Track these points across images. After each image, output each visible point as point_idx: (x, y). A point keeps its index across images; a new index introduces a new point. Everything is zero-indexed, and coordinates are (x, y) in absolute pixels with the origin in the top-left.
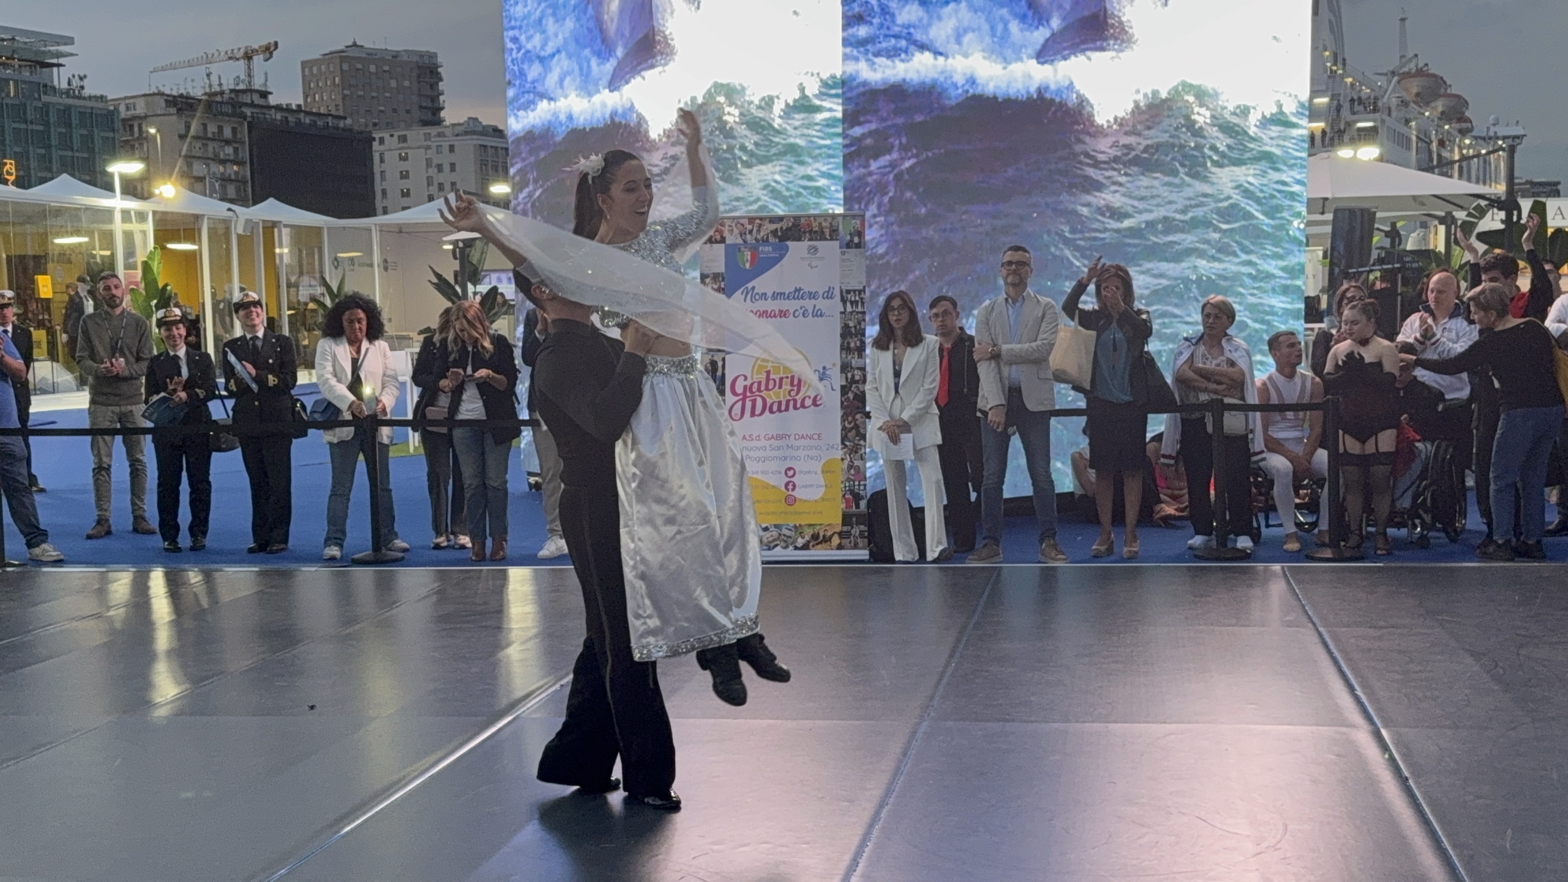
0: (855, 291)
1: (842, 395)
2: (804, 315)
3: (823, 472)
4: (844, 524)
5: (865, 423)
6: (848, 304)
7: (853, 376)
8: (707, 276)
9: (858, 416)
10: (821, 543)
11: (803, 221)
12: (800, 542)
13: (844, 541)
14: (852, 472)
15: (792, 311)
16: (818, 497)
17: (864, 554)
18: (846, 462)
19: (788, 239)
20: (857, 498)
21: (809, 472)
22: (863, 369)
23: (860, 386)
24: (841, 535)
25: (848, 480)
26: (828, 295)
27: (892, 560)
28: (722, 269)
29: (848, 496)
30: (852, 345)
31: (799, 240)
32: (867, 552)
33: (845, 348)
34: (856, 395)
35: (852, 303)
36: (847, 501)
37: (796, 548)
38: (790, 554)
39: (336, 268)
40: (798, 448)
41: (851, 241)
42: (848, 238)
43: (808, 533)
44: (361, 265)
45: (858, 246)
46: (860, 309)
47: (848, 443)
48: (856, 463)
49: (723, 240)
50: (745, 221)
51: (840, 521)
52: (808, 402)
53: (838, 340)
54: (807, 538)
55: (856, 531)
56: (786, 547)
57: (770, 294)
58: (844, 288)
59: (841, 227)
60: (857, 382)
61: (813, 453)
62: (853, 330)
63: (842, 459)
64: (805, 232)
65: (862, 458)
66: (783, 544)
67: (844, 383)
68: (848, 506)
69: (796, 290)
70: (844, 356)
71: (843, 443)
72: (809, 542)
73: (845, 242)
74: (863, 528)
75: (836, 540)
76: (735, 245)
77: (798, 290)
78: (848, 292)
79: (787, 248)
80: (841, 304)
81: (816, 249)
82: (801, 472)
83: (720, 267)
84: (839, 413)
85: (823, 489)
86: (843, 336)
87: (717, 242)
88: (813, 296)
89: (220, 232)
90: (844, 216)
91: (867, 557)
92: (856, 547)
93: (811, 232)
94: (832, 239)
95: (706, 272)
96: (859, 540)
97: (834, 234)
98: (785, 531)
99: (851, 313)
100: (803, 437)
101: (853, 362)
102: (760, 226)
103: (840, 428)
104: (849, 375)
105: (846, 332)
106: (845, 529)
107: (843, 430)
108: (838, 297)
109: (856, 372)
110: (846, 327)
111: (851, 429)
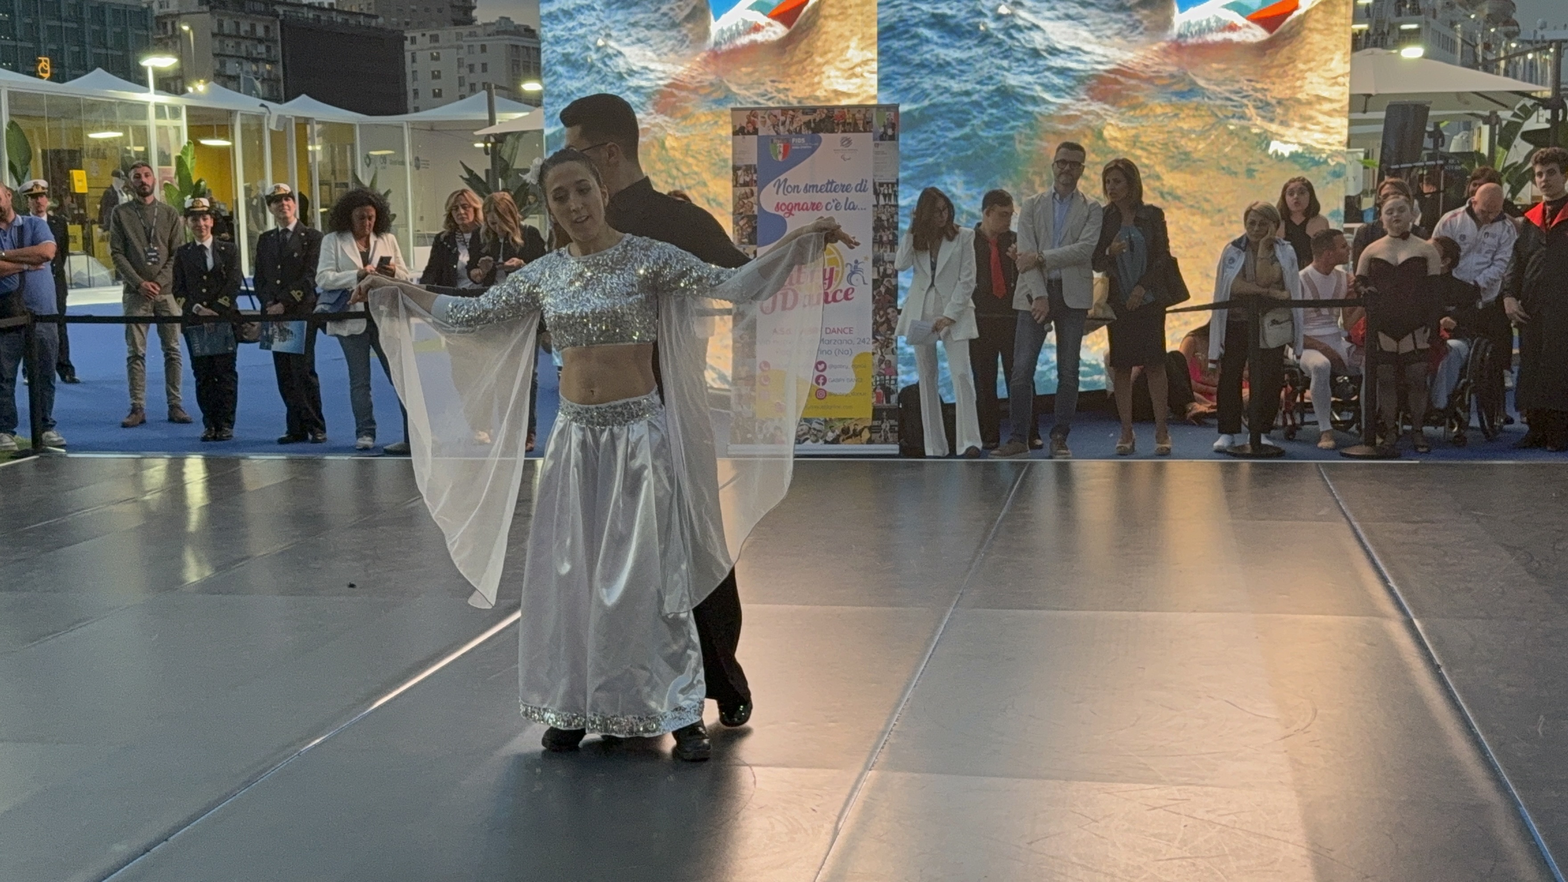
0: (888, 184)
1: (874, 289)
2: (836, 207)
3: (853, 366)
4: (875, 418)
5: (895, 317)
6: (881, 197)
7: (885, 270)
8: (739, 168)
9: (890, 310)
10: (850, 437)
11: (836, 112)
12: (830, 436)
14: (883, 366)
15: (824, 205)
16: (848, 392)
17: (894, 449)
18: (878, 357)
19: (821, 131)
20: (888, 392)
21: (841, 366)
23: (892, 280)
24: (871, 429)
25: (879, 374)
26: (861, 188)
27: (922, 455)
28: (753, 160)
29: (879, 390)
30: (885, 239)
31: (833, 131)
32: (897, 447)
33: (878, 242)
34: (888, 290)
35: (885, 196)
36: (878, 395)
37: (826, 442)
38: (820, 448)
39: (368, 165)
40: (830, 342)
41: (885, 133)
42: (882, 130)
43: (839, 426)
44: (393, 163)
45: (893, 138)
46: (893, 202)
47: (879, 338)
48: (887, 357)
49: (756, 132)
50: (778, 113)
51: (870, 415)
52: (840, 296)
53: (871, 233)
54: (838, 432)
55: (886, 425)
56: (816, 441)
57: (802, 187)
58: (877, 181)
59: (875, 119)
60: (889, 276)
61: (845, 347)
62: (886, 223)
63: (873, 354)
64: (838, 124)
65: (893, 352)
66: (813, 438)
67: (876, 277)
68: (878, 401)
69: (829, 183)
70: (876, 249)
71: (874, 337)
72: (839, 436)
73: (878, 134)
74: (893, 422)
75: (866, 435)
76: (768, 136)
77: (831, 183)
78: (881, 185)
79: (820, 140)
80: (873, 197)
81: (849, 142)
82: (832, 366)
83: (753, 159)
84: (870, 307)
85: (854, 384)
86: (876, 229)
87: (749, 133)
88: (845, 188)
89: (253, 128)
90: (878, 107)
91: (897, 452)
92: (886, 441)
93: (844, 124)
94: (865, 131)
95: (739, 164)
96: (889, 435)
97: (867, 125)
98: (815, 425)
99: (884, 206)
100: (834, 331)
101: (885, 256)
102: (793, 117)
103: (871, 321)
104: (882, 269)
105: (878, 226)
106: (876, 423)
107: (874, 324)
108: (871, 190)
109: (888, 266)
110: (878, 220)
111: (883, 323)
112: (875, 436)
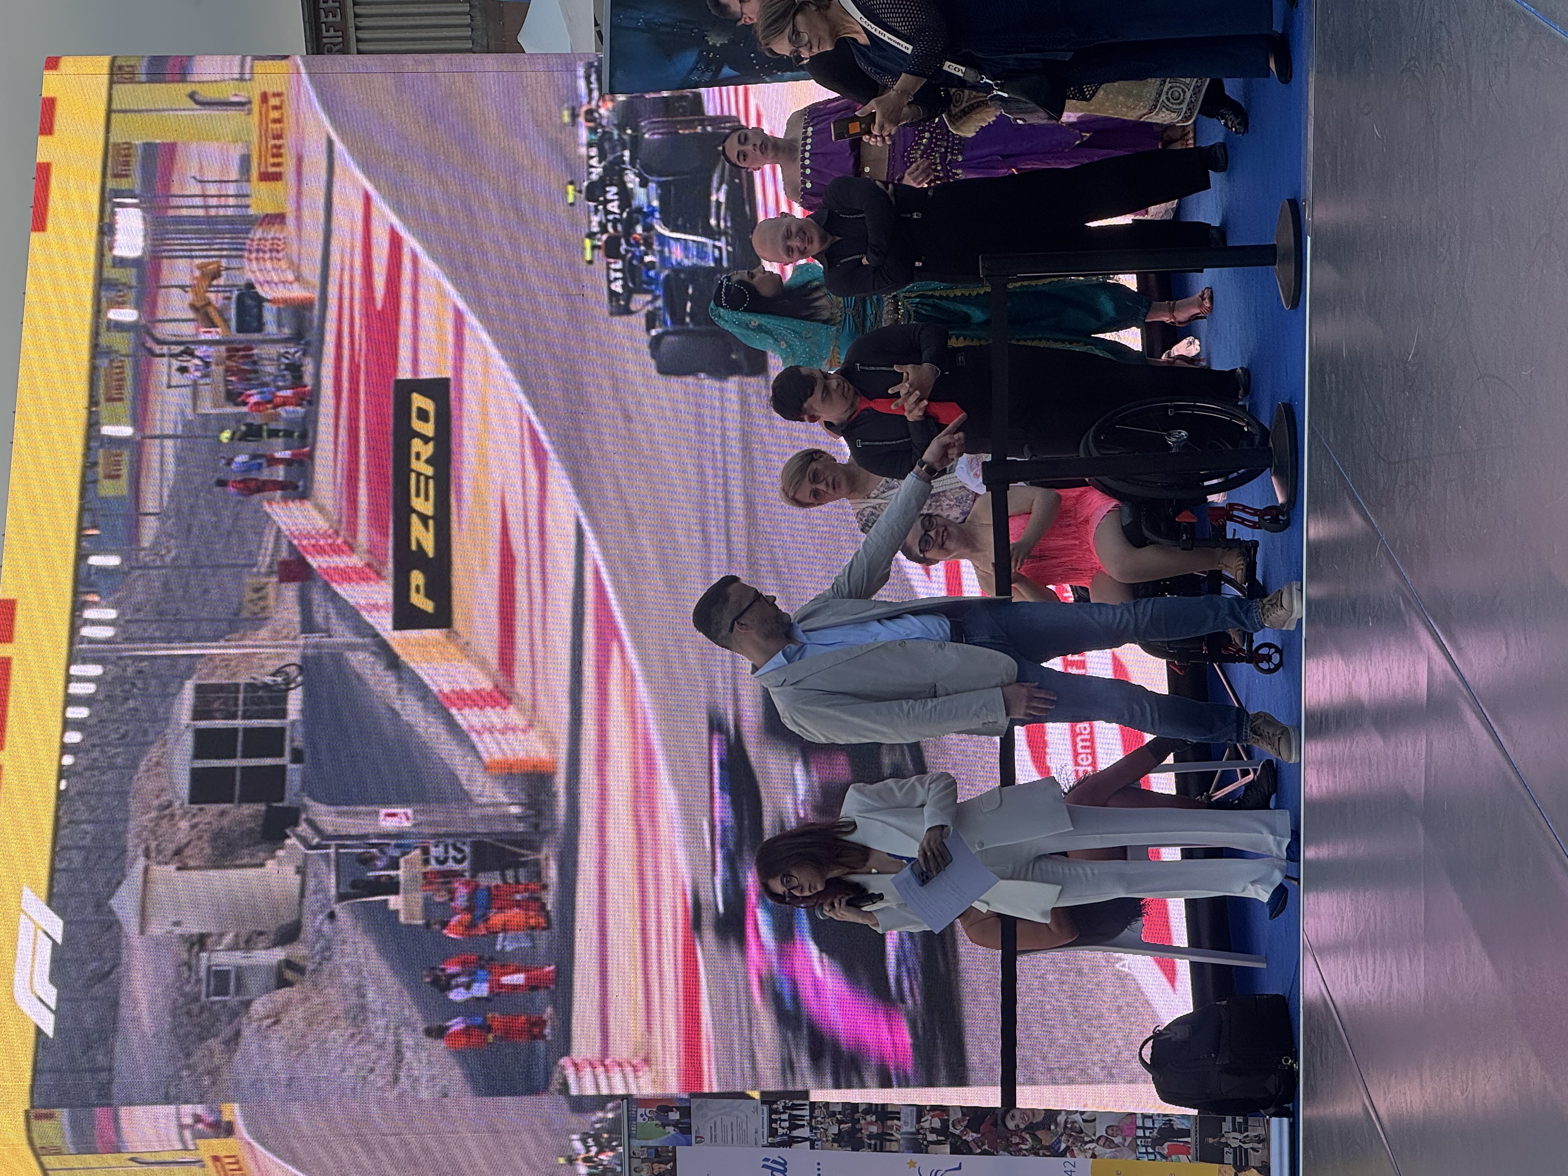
0: (772, 1121)
1: (970, 1152)
4: (1218, 1159)
5: (1023, 1111)
6: (795, 1133)
7: (933, 1130)
9: (1011, 1125)
13: (1252, 1163)
14: (1117, 1140)
17: (1278, 1127)
18: (1099, 1150)
22: (920, 1111)
23: (954, 1116)
24: (1241, 1165)
25: (1134, 1147)
26: (779, 1169)
29: (1165, 1149)
30: (874, 1129)
32: (1274, 1121)
33: (880, 1143)
34: (969, 1127)
35: (793, 1127)
36: (1174, 1151)
41: (676, 1124)
42: (671, 1130)
45: (686, 1112)
46: (806, 1113)
47: (1063, 1146)
48: (1101, 1132)
51: (1213, 1167)
53: (865, 1155)
55: (1234, 1139)
58: (765, 1140)
59: (650, 1143)
60: (945, 1123)
62: (845, 1127)
63: (1094, 1156)
65: (1091, 1119)
67: (947, 1148)
70: (894, 1146)
71: (1063, 1154)
73: (680, 1137)
74: (1227, 1126)
78: (773, 1133)
80: (796, 1147)
84: (1004, 1159)
86: (857, 1146)
90: (629, 1137)
91: (1285, 1121)
92: (1264, 1140)
94: (674, 1161)
96: (1251, 1134)
97: (664, 1156)
99: (813, 1129)
101: (905, 1129)
103: (1033, 1159)
104: (932, 1137)
105: (850, 1140)
106: (1229, 1158)
107: (1038, 1155)
108: (782, 1152)
109: (926, 1125)
110: (840, 1140)
111: (1035, 1138)
112: (1254, 1159)
